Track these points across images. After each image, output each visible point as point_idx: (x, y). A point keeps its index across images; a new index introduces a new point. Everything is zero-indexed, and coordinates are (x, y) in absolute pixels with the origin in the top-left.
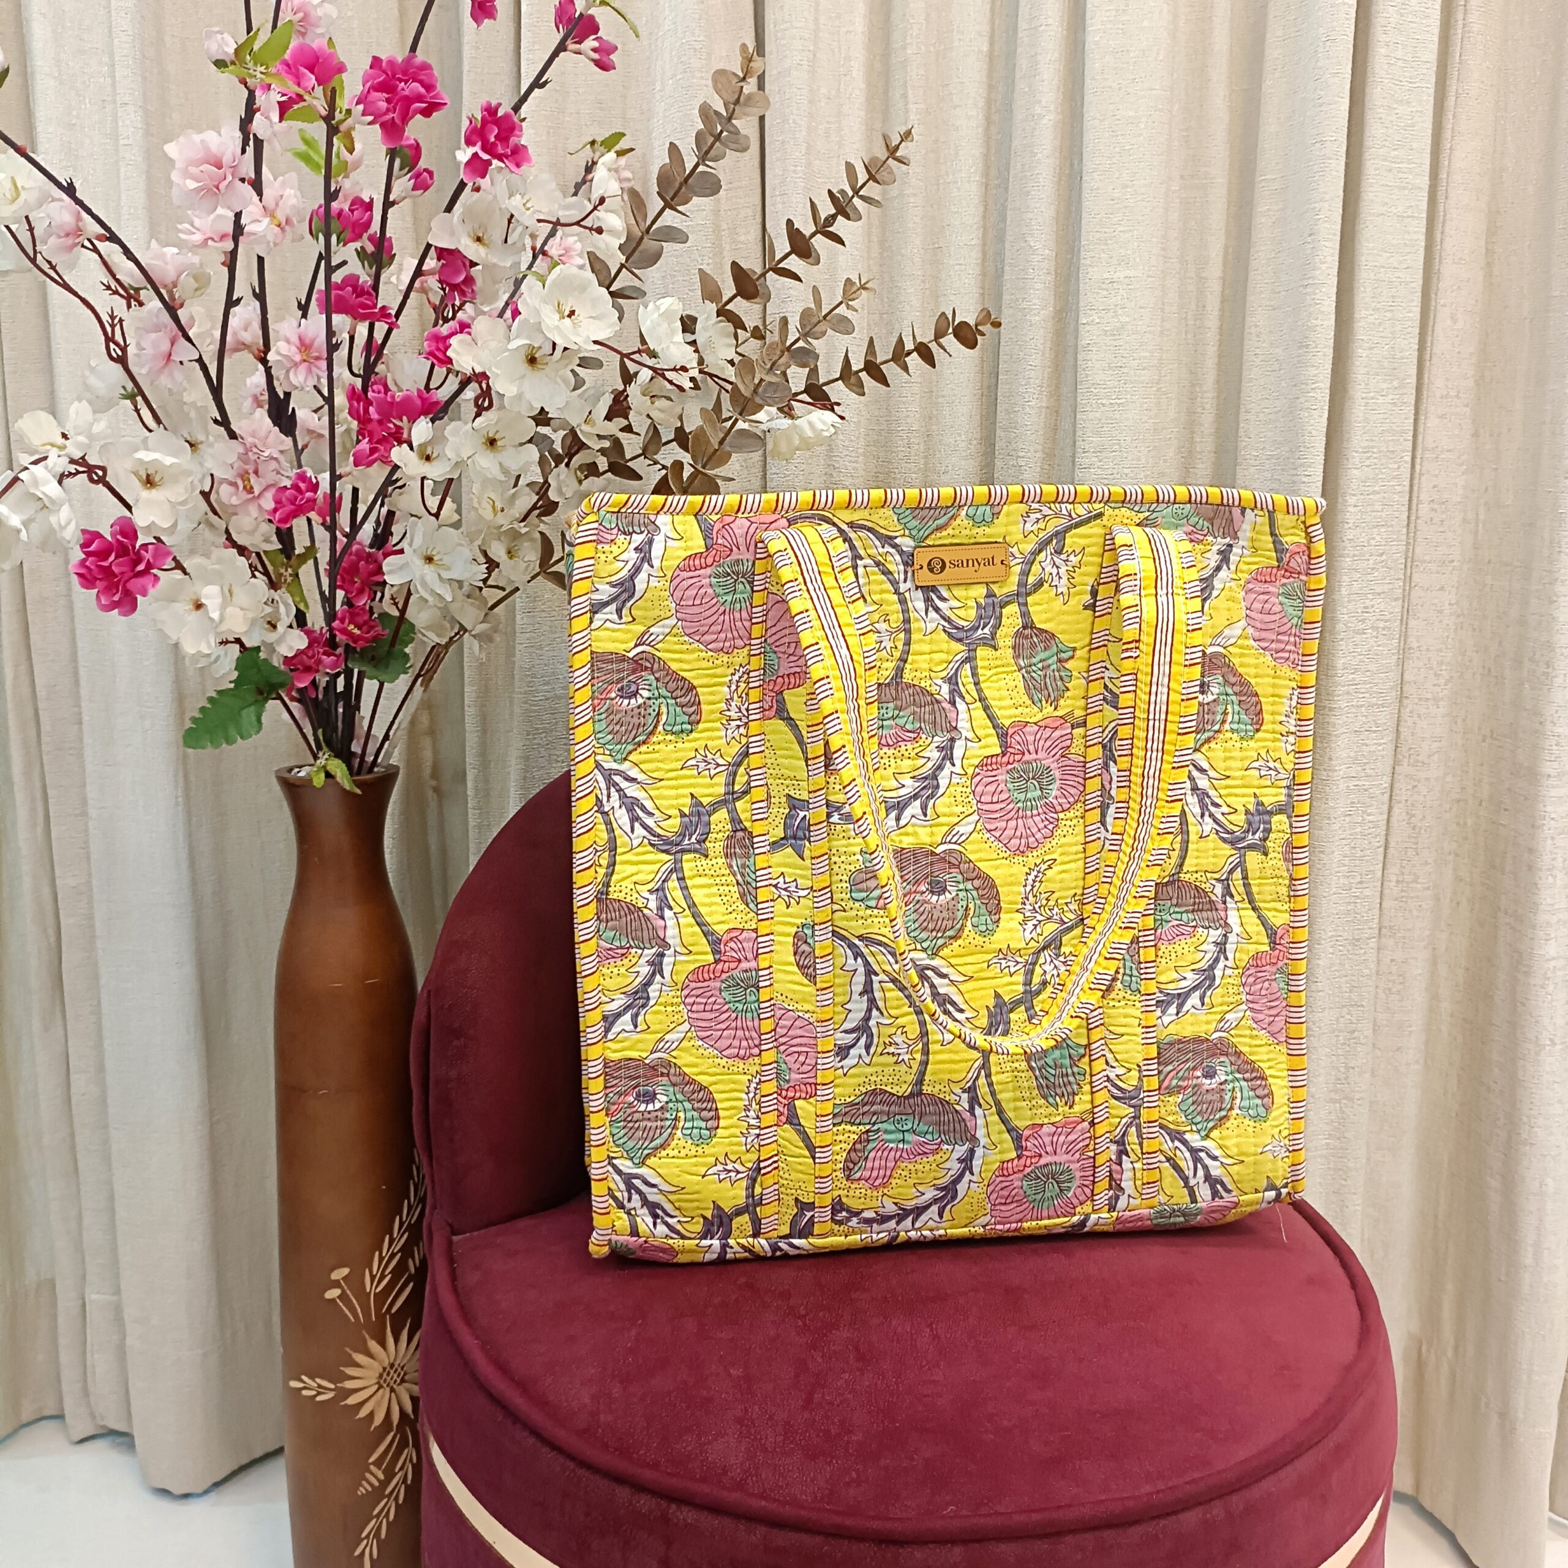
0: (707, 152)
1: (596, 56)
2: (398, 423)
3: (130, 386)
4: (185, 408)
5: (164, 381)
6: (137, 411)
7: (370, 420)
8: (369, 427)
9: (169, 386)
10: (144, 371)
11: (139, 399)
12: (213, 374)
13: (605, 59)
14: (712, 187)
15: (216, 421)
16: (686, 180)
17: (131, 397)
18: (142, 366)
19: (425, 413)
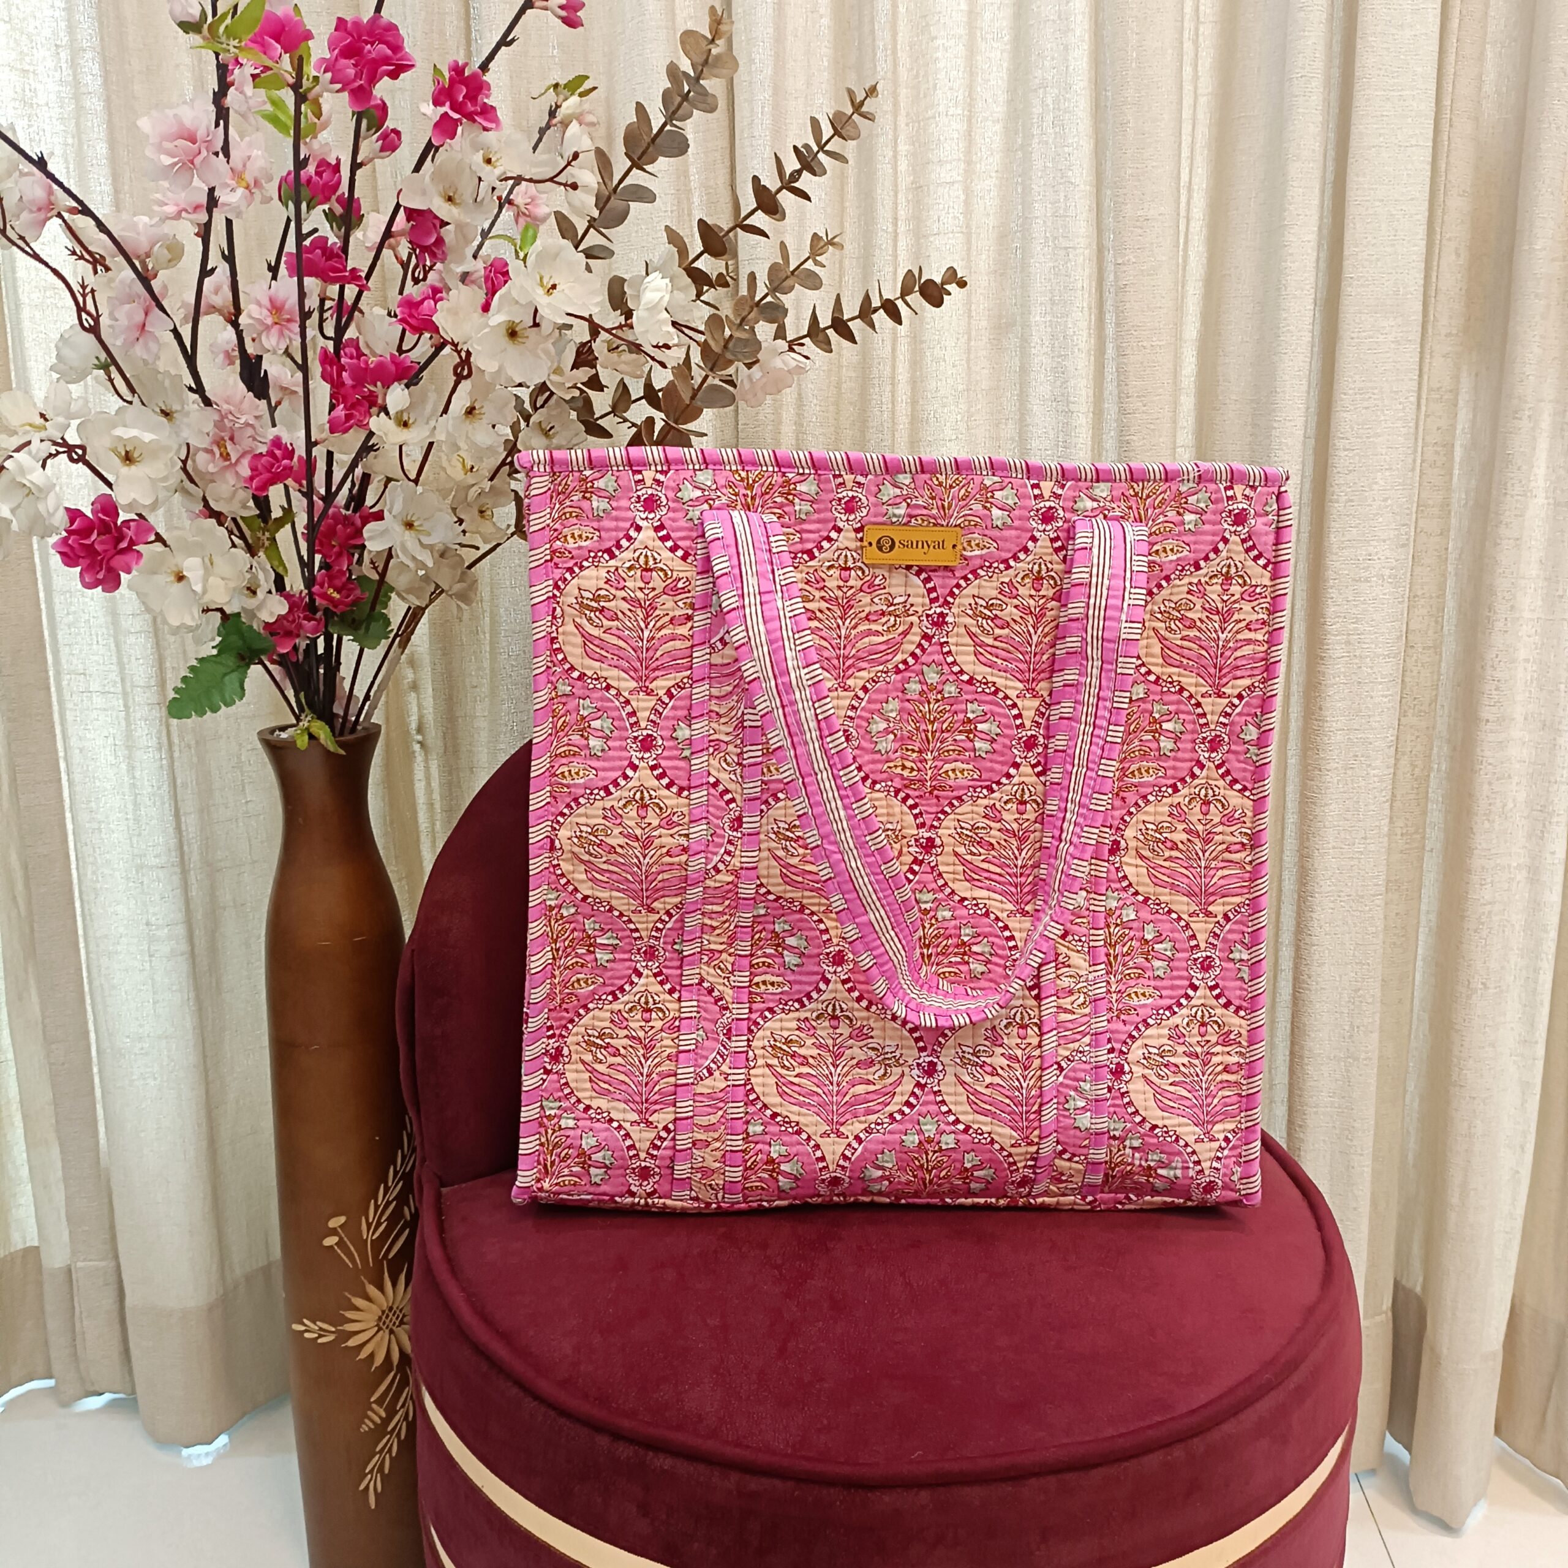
0: (674, 113)
1: (563, 13)
2: (372, 388)
3: (103, 356)
4: (160, 376)
5: (139, 350)
6: (111, 380)
7: (343, 384)
8: (342, 391)
9: (145, 357)
10: (119, 343)
11: (113, 368)
12: (188, 344)
13: (572, 16)
14: (679, 146)
15: (190, 389)
16: (654, 140)
17: (105, 367)
18: (116, 338)
19: (398, 379)
